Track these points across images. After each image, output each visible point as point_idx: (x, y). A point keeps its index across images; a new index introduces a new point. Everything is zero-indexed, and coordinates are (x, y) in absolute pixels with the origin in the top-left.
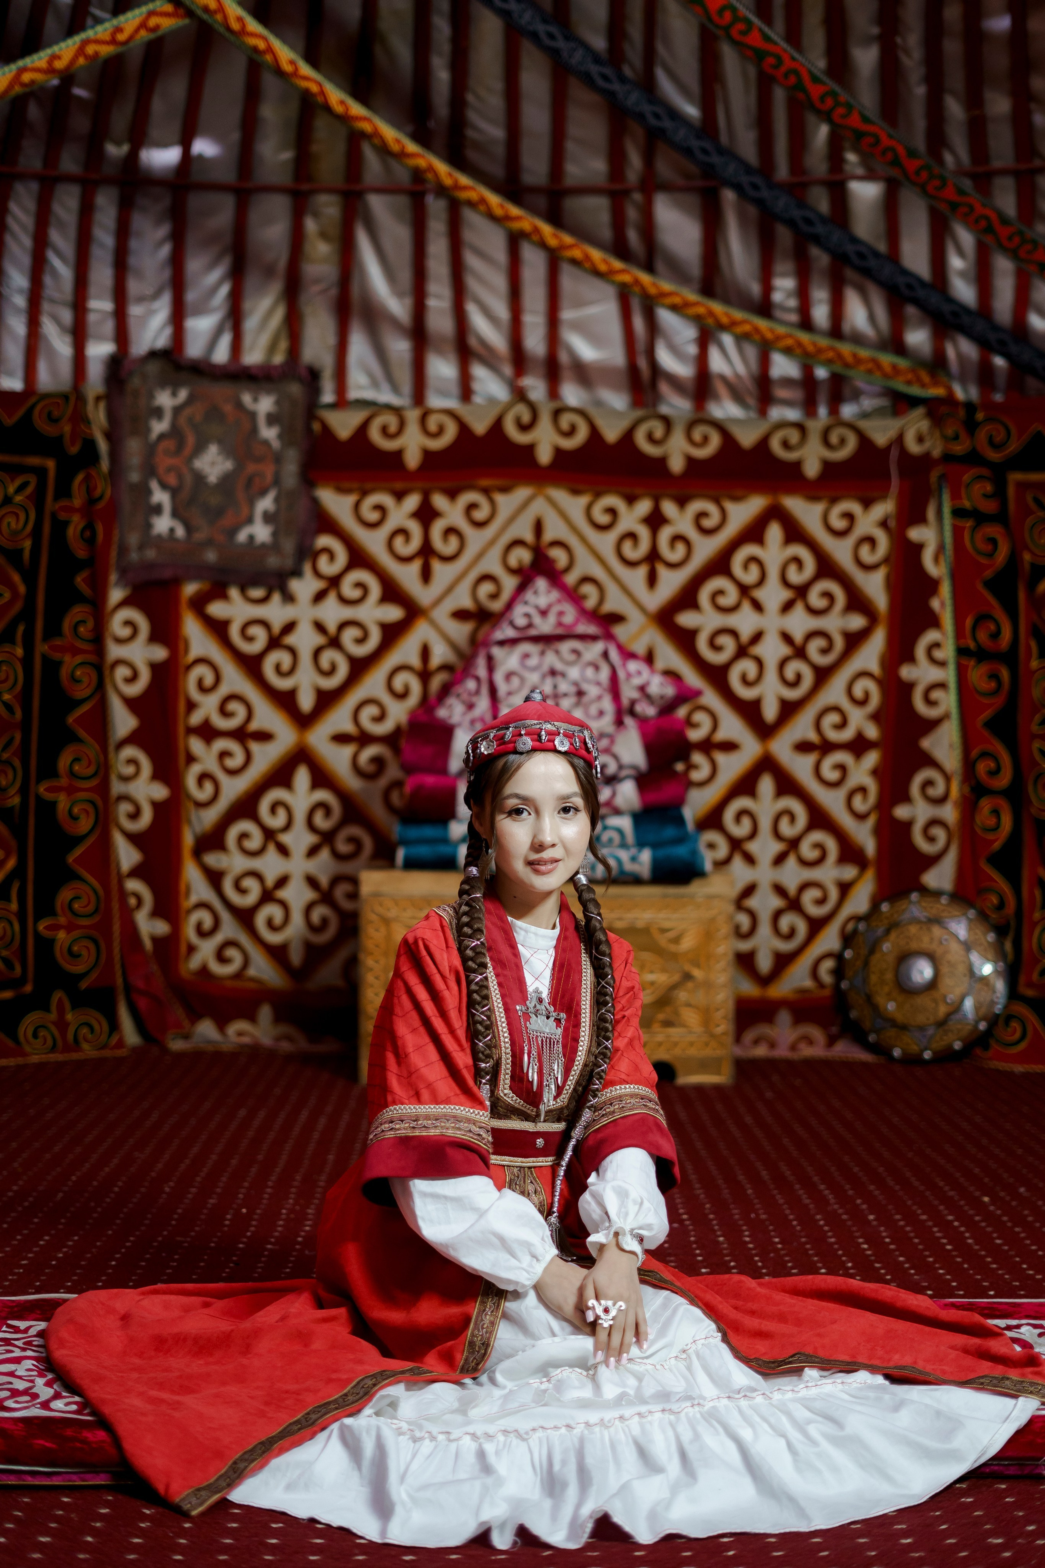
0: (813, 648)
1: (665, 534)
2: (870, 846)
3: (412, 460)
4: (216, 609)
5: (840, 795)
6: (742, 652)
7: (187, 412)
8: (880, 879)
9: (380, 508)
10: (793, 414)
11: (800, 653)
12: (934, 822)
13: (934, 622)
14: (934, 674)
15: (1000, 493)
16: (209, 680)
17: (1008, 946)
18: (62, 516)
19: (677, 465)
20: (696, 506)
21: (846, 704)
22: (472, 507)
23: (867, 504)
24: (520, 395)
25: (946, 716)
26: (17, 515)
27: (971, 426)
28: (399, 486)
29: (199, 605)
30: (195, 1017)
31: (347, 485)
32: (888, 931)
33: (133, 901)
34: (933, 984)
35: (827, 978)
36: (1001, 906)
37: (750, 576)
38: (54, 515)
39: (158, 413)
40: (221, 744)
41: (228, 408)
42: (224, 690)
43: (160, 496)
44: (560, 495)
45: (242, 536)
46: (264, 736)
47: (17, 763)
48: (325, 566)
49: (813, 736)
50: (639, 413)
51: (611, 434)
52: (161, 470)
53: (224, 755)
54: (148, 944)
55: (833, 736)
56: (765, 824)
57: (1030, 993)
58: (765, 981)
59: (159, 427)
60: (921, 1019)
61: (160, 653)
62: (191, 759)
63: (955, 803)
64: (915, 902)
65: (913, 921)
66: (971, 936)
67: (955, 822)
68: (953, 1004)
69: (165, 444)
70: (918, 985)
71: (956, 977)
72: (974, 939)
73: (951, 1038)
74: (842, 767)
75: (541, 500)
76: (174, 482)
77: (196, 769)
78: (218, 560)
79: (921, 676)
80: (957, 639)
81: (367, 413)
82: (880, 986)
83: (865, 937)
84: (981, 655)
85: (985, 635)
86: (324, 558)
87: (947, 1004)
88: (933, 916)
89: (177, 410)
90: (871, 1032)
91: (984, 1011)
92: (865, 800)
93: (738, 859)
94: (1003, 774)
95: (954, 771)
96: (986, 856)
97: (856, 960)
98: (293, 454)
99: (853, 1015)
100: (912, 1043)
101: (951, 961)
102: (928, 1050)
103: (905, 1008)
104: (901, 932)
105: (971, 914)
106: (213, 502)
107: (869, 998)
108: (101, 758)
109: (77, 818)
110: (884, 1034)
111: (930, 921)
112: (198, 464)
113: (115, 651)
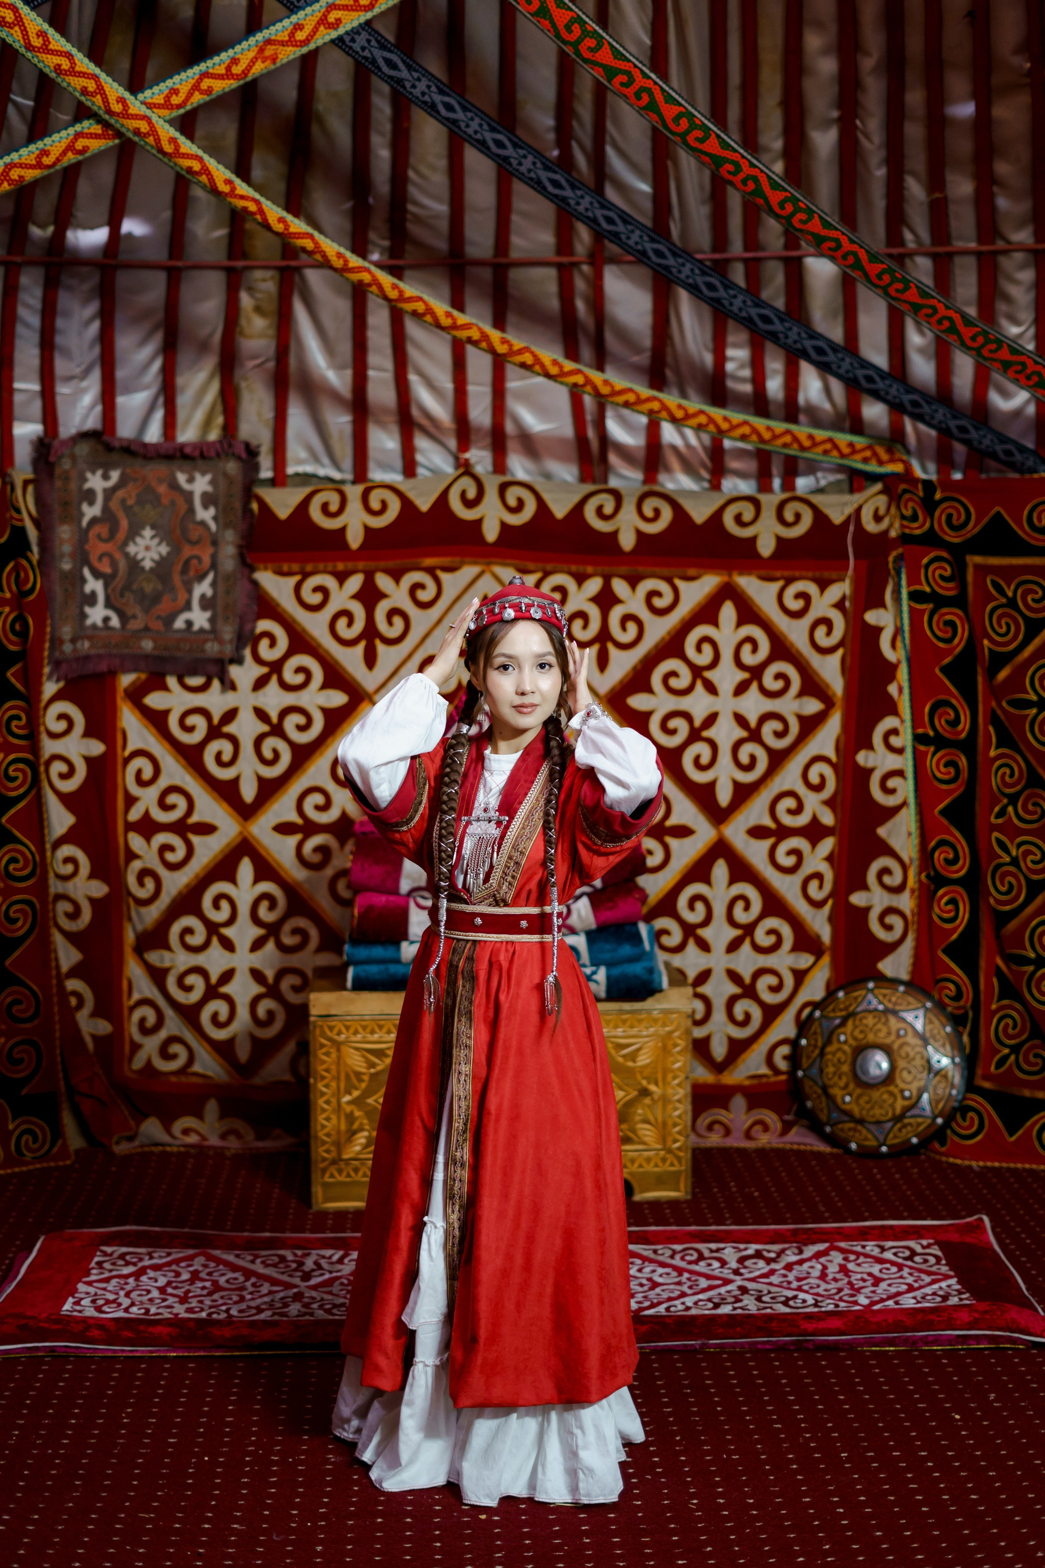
0: (768, 729)
1: (617, 613)
2: (825, 933)
3: (355, 539)
4: (155, 700)
5: (796, 880)
6: (695, 736)
7: (120, 494)
8: (835, 966)
9: (323, 590)
10: (746, 487)
11: (755, 736)
12: (890, 910)
13: (892, 709)
14: (893, 762)
15: (959, 575)
16: (148, 774)
17: (966, 1039)
19: (627, 541)
20: (650, 584)
21: (802, 790)
22: (417, 586)
23: (823, 585)
24: (466, 469)
25: (904, 804)
27: (929, 505)
28: (340, 566)
29: (136, 696)
30: (141, 1116)
31: (285, 568)
32: (845, 1021)
33: (73, 1001)
34: (889, 1078)
35: (782, 1065)
36: (958, 997)
37: (704, 658)
39: (89, 496)
40: (161, 838)
41: (162, 489)
42: (163, 782)
44: (506, 572)
45: (179, 623)
46: (207, 829)
48: (265, 650)
49: (768, 822)
50: (589, 488)
51: (560, 511)
52: (93, 558)
53: (166, 848)
54: (90, 1044)
55: (788, 821)
56: (719, 910)
57: (987, 1085)
58: (719, 1068)
59: (91, 512)
60: (877, 1112)
61: (97, 748)
62: (132, 856)
63: (913, 891)
64: (872, 991)
65: (870, 1011)
66: (928, 1028)
67: (912, 911)
68: (910, 1098)
69: (97, 529)
70: (874, 1078)
71: (913, 1071)
72: (931, 1031)
73: (908, 1133)
74: (796, 852)
75: (487, 578)
76: (108, 570)
77: (136, 865)
78: (155, 648)
79: (878, 763)
80: (914, 727)
81: (307, 490)
82: (836, 1078)
83: (821, 1026)
84: (939, 742)
85: (943, 722)
86: (264, 643)
87: (904, 1098)
88: (890, 1006)
89: (109, 493)
90: (827, 1124)
91: (941, 1106)
92: (821, 887)
93: (691, 946)
94: (961, 863)
95: (911, 860)
96: (943, 946)
97: (811, 1049)
98: (230, 536)
99: (809, 1104)
100: (870, 1136)
101: (908, 1055)
102: (884, 1144)
103: (862, 1101)
104: (857, 1022)
105: (929, 1005)
106: (148, 588)
107: (825, 1089)
108: (37, 858)
109: (16, 920)
110: (840, 1126)
111: (886, 1011)
112: (132, 549)
113: (50, 747)
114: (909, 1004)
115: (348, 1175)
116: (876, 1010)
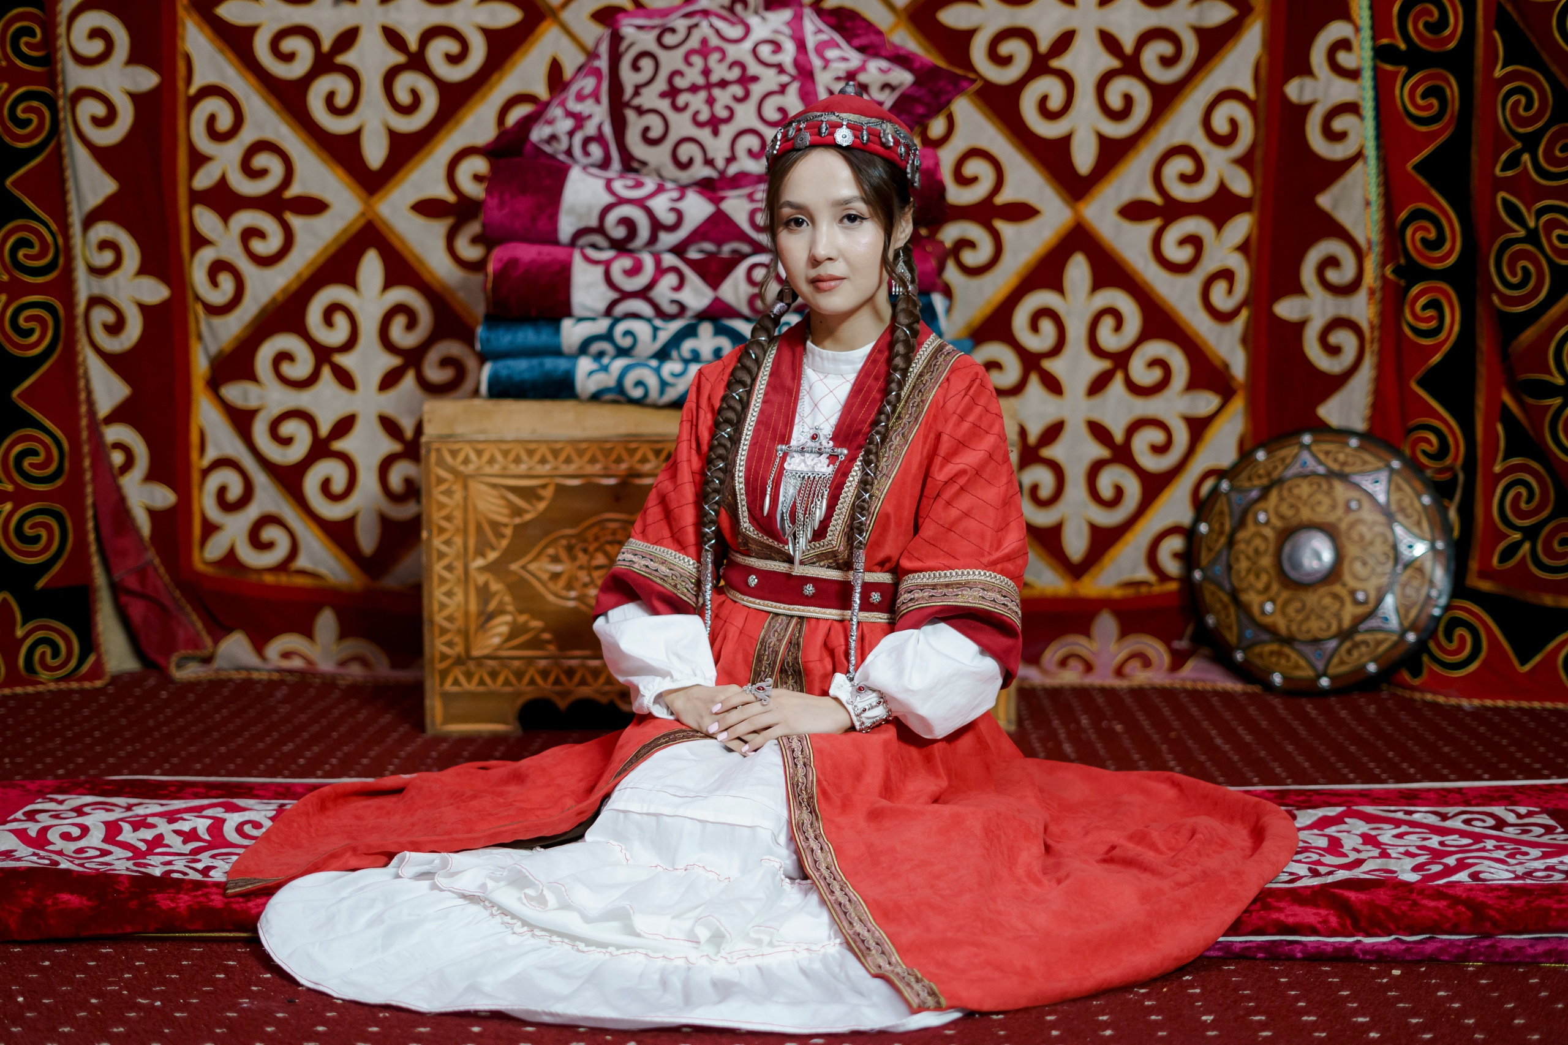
0: (1151, 57)
2: (1238, 364)
4: (234, 10)
5: (1194, 282)
6: (1040, 66)
8: (1253, 412)
11: (1131, 66)
12: (1336, 323)
14: (1341, 90)
16: (225, 122)
17: (1453, 514)
21: (1202, 144)
25: (1359, 156)
29: (205, 5)
30: (220, 630)
32: (1265, 492)
33: (118, 458)
34: (1334, 574)
35: (1172, 567)
36: (1443, 451)
40: (245, 218)
42: (248, 136)
46: (313, 206)
49: (1150, 194)
53: (250, 234)
54: (142, 520)
55: (1181, 192)
56: (1077, 331)
57: (1485, 586)
58: (1076, 571)
60: (1315, 626)
61: (147, 79)
62: (199, 241)
63: (1372, 292)
64: (1308, 447)
65: (1305, 476)
66: (1395, 497)
67: (1371, 323)
68: (1365, 603)
70: (1309, 574)
71: (1371, 562)
72: (1399, 501)
73: (1361, 656)
74: (1194, 241)
77: (206, 256)
79: (1319, 95)
80: (1375, 38)
82: (1252, 578)
83: (1229, 502)
84: (1415, 59)
85: (1421, 26)
87: (1357, 603)
88: (1335, 467)
90: (1238, 648)
91: (1413, 614)
92: (1230, 291)
93: (1034, 385)
94: (1447, 246)
95: (1369, 242)
96: (1419, 374)
97: (1214, 537)
99: (1211, 620)
100: (1302, 663)
101: (1362, 537)
102: (1325, 674)
103: (1291, 610)
104: (1285, 493)
105: (1396, 464)
107: (1234, 595)
108: (60, 241)
109: (28, 333)
110: (1257, 649)
111: (1331, 475)
113: (76, 77)
114: (1365, 462)
115: (482, 682)
116: (1314, 474)
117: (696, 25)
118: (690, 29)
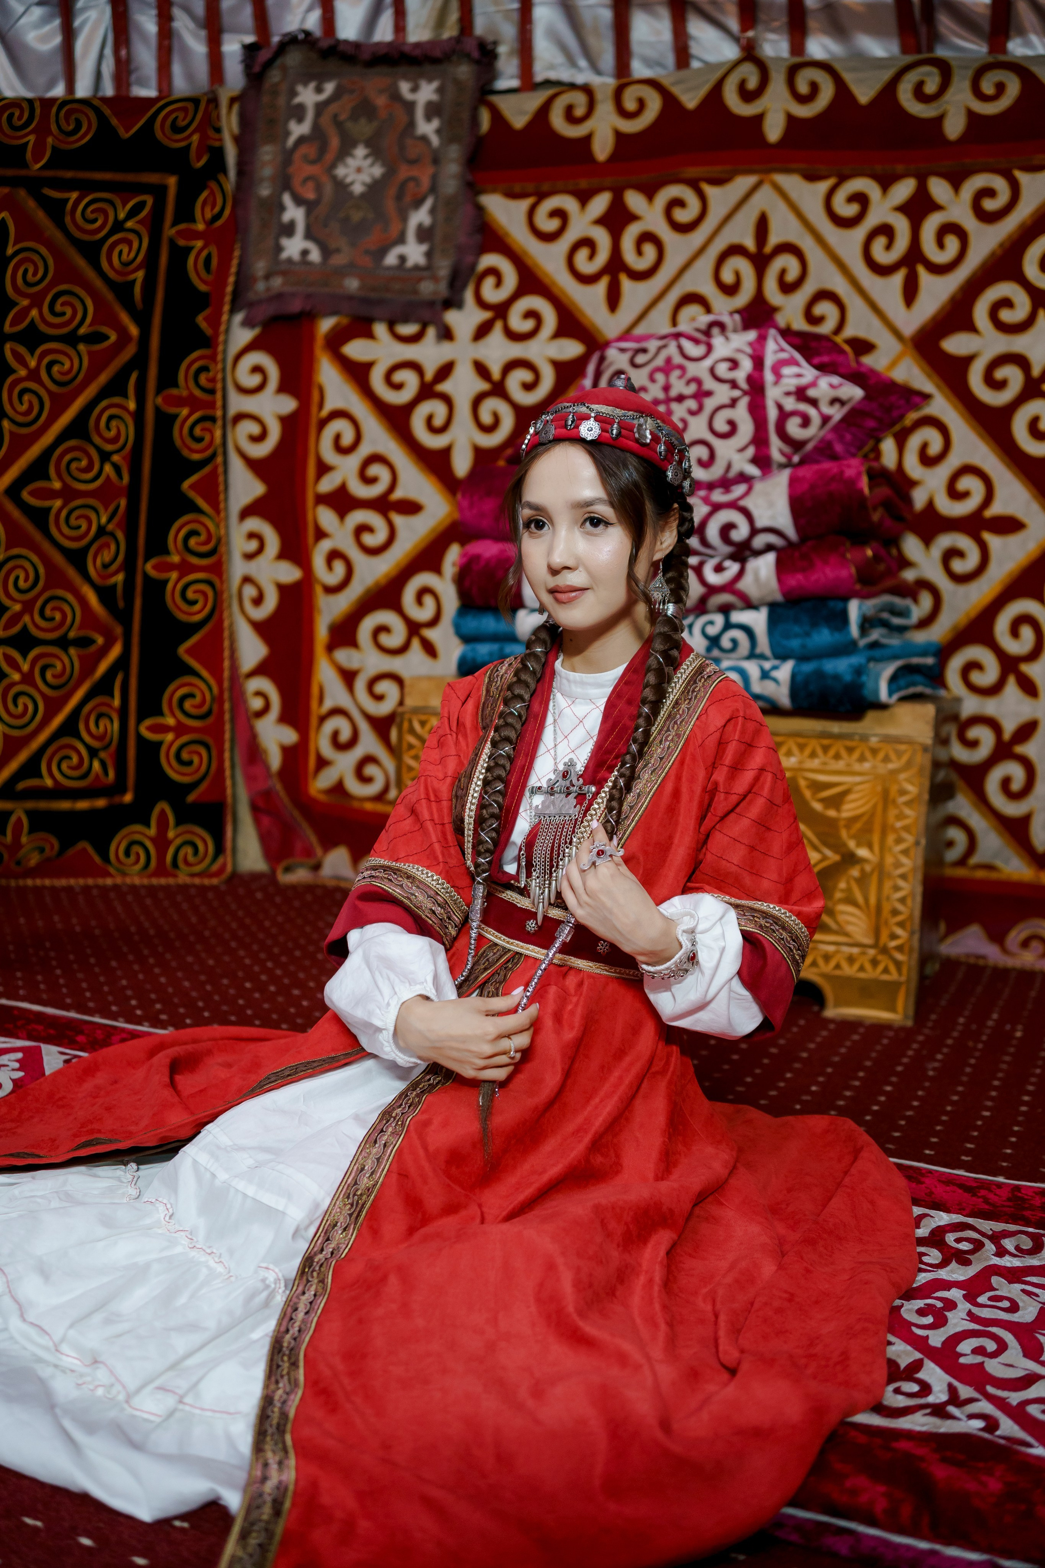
1: (931, 224)
3: (602, 149)
4: (356, 349)
6: (1031, 390)
7: (333, 108)
9: (560, 214)
16: (347, 439)
18: (182, 243)
19: (954, 128)
20: (979, 181)
22: (675, 204)
24: (748, 53)
26: (130, 243)
28: (584, 184)
29: (335, 344)
30: (328, 844)
31: (517, 188)
33: (257, 703)
38: (172, 242)
39: (299, 113)
40: (359, 516)
41: (381, 101)
42: (364, 450)
43: (294, 213)
44: (791, 182)
45: (391, 259)
46: (411, 508)
47: (120, 535)
48: (490, 292)
50: (907, 59)
51: (864, 94)
52: (296, 183)
53: (362, 529)
59: (298, 129)
61: (288, 405)
62: (321, 535)
69: (303, 150)
75: (766, 191)
76: (311, 195)
77: (325, 546)
78: (361, 288)
81: (549, 92)
86: (489, 282)
89: (320, 108)
93: (1011, 687)
98: (455, 152)
106: (356, 216)
109: (193, 603)
112: (340, 171)
113: (237, 403)
117: (665, 346)
118: (660, 349)
